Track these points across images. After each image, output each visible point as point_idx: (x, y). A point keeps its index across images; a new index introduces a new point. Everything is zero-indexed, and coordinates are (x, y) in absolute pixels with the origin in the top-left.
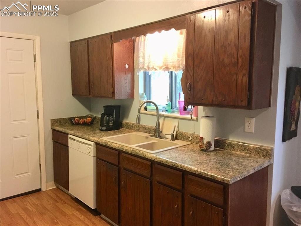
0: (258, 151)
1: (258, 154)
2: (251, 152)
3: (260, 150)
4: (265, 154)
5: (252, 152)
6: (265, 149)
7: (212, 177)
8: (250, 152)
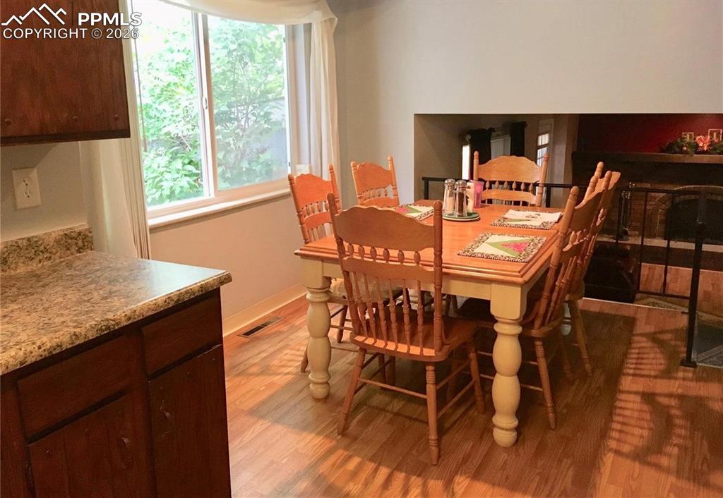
0: (66, 244)
1: (68, 249)
2: (51, 253)
3: (69, 241)
4: (80, 243)
5: (54, 251)
6: (80, 234)
7: (202, 291)
8: (48, 255)
